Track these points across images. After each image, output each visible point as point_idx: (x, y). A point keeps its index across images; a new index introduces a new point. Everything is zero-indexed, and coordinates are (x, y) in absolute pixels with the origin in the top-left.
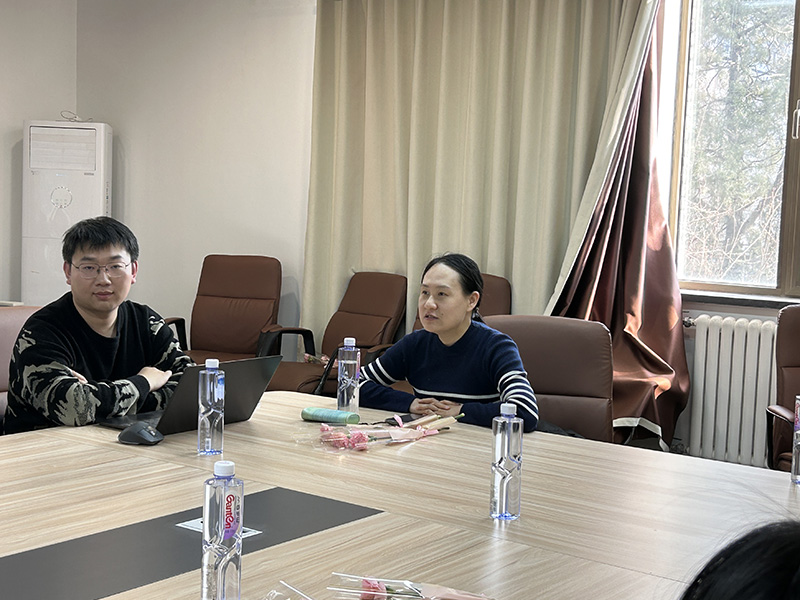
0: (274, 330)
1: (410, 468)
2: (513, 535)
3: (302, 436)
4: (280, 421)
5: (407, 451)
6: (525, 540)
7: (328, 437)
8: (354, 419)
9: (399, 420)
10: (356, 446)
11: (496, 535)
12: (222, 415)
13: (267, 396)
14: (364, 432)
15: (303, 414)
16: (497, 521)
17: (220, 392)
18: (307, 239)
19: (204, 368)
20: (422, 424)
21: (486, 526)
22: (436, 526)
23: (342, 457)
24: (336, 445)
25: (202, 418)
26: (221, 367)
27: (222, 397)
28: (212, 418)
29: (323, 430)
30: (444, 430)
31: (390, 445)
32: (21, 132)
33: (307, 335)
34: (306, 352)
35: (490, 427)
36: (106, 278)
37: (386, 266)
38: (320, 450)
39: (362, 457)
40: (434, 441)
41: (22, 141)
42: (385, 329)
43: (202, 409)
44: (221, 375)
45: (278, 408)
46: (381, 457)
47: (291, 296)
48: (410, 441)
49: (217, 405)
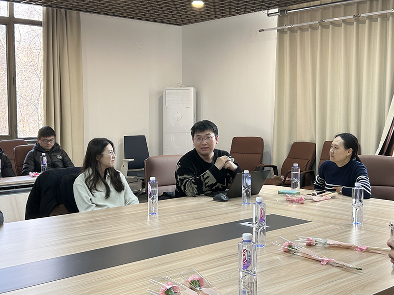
0: (261, 166)
1: (321, 209)
2: (360, 229)
3: (279, 199)
4: (270, 194)
5: (320, 204)
6: (365, 230)
7: (289, 199)
8: (299, 193)
9: (316, 194)
10: (300, 202)
11: (354, 229)
12: (250, 190)
13: (264, 187)
14: (303, 197)
15: (279, 192)
16: (354, 225)
17: (249, 183)
18: (274, 130)
19: (244, 174)
20: (325, 195)
21: (350, 226)
22: (332, 226)
23: (295, 206)
24: (292, 201)
25: (243, 192)
26: (249, 174)
27: (250, 184)
28: (246, 192)
29: (287, 196)
30: (333, 197)
31: (312, 202)
32: (162, 92)
33: (275, 168)
34: (275, 174)
35: (351, 196)
36: (205, 142)
37: (307, 139)
38: (286, 203)
39: (302, 206)
40: (330, 201)
41: (163, 95)
42: (307, 164)
43: (243, 188)
44: (249, 176)
45: (268, 191)
46: (309, 205)
47: (268, 152)
48: (320, 201)
49: (248, 187)
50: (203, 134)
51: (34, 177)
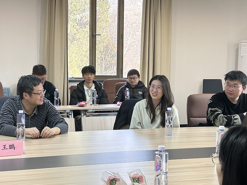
50: (232, 83)
51: (119, 105)
